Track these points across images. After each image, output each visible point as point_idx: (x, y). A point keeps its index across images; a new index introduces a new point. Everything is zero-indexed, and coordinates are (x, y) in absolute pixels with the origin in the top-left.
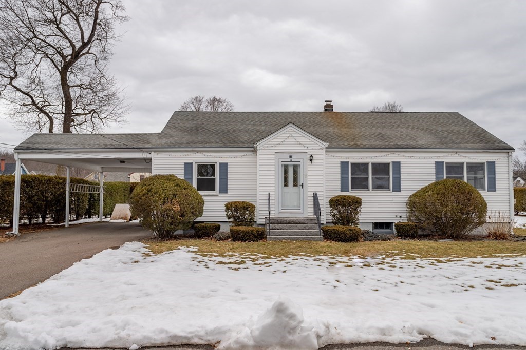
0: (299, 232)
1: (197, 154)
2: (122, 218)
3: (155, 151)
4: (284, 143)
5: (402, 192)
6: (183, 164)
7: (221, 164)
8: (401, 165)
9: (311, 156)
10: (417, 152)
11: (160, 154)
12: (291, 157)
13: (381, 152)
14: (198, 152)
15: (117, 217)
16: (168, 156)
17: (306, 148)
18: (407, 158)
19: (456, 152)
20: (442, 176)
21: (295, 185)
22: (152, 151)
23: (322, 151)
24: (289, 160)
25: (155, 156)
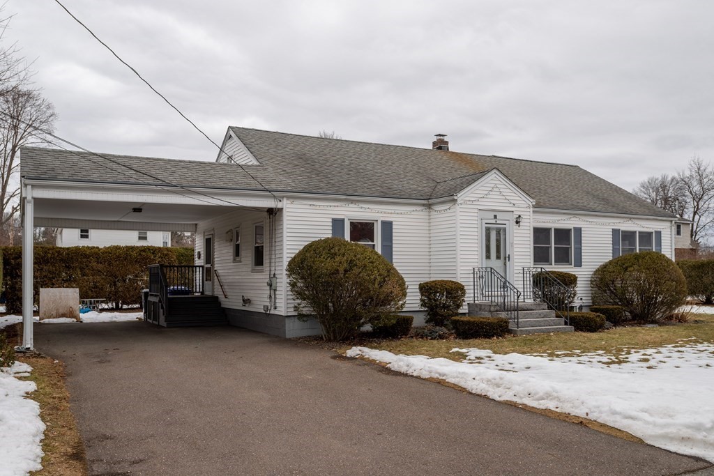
0: (542, 321)
1: (351, 205)
2: (63, 315)
3: (288, 198)
4: (489, 196)
5: (583, 267)
6: (331, 220)
7: (383, 223)
8: (583, 232)
9: (520, 216)
10: (596, 216)
11: (297, 202)
12: (495, 217)
13: (564, 214)
14: (352, 202)
15: (54, 313)
16: (308, 207)
17: (512, 205)
18: (588, 223)
19: (630, 219)
20: (618, 247)
21: (498, 257)
22: (283, 197)
23: (528, 210)
24: (494, 222)
25: (288, 206)
